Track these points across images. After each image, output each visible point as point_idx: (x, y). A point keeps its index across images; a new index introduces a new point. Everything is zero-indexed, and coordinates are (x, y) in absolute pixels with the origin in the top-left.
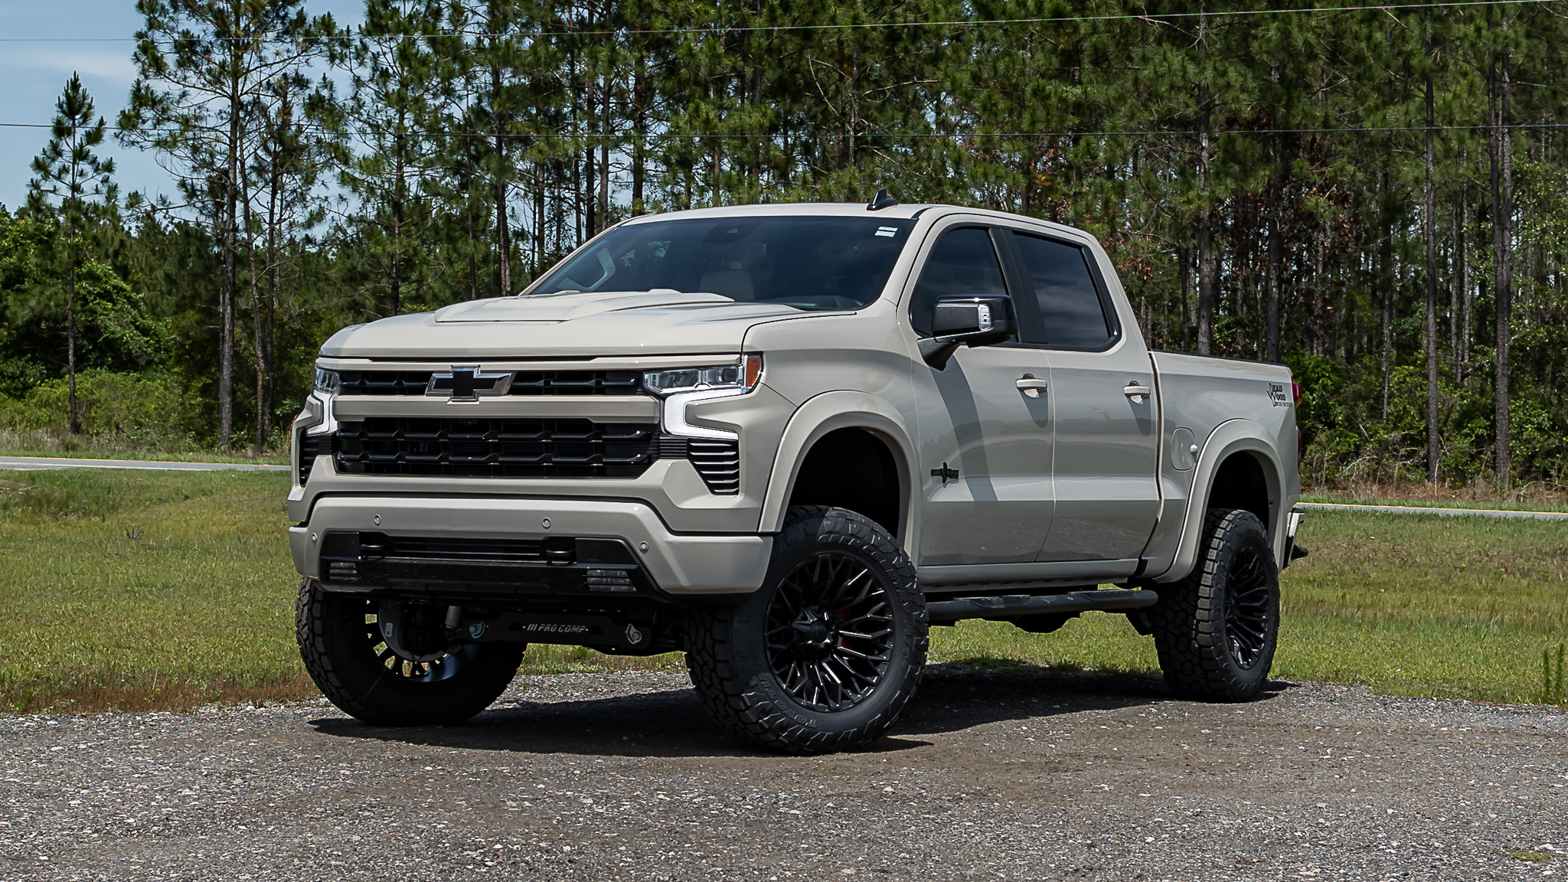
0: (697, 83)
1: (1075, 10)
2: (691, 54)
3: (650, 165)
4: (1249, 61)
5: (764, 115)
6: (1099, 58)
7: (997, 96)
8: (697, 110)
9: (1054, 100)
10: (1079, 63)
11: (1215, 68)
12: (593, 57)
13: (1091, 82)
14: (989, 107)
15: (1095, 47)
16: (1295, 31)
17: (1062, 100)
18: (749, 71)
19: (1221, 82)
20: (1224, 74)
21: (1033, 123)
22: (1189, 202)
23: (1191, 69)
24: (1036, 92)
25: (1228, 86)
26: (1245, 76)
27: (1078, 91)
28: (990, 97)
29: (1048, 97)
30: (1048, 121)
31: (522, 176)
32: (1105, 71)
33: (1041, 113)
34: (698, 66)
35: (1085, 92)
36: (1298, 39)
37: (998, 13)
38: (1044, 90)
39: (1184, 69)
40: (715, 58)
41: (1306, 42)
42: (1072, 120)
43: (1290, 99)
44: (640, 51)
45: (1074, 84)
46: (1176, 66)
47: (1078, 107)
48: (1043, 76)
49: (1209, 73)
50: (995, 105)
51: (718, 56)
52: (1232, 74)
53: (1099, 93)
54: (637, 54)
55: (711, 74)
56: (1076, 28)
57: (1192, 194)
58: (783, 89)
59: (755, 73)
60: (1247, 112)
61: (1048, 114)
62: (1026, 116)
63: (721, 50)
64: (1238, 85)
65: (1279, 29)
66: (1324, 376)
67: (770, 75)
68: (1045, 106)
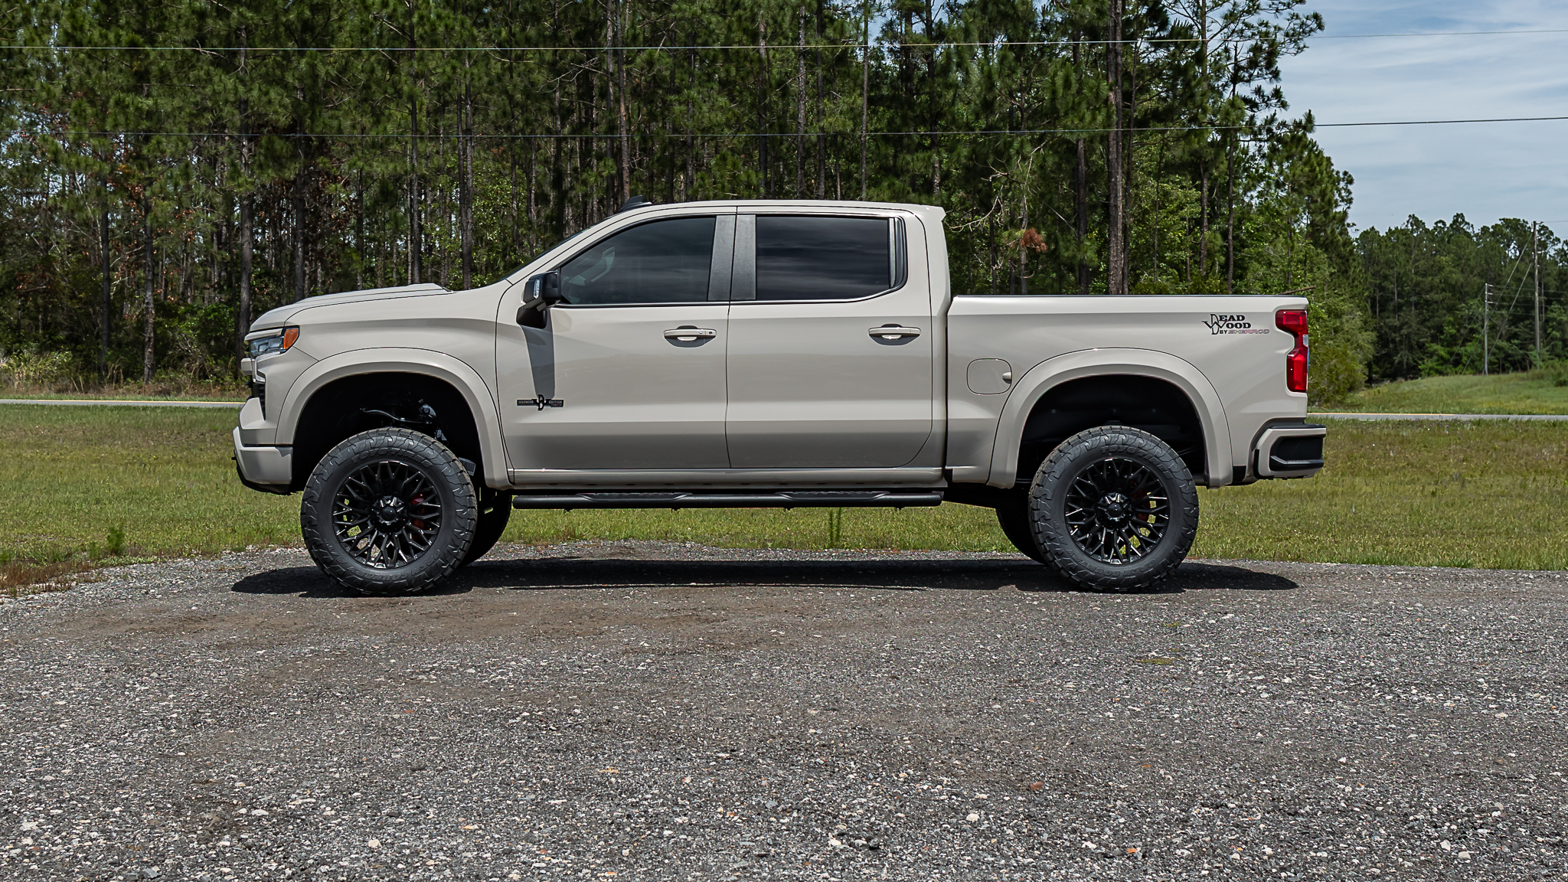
1: (145, 43)
4: (284, 85)
6: (164, 77)
7: (85, 105)
9: (132, 108)
10: (149, 81)
11: (260, 90)
13: (159, 95)
14: (78, 112)
15: (161, 70)
16: (320, 66)
17: (138, 109)
19: (264, 99)
20: (267, 93)
21: (115, 125)
23: (241, 88)
24: (118, 103)
25: (270, 102)
26: (282, 96)
27: (150, 102)
28: (80, 105)
29: (128, 106)
30: (127, 125)
32: (170, 88)
33: (121, 119)
35: (156, 103)
36: (322, 71)
37: (85, 41)
38: (124, 101)
39: (236, 89)
41: (327, 73)
43: (314, 112)
45: (148, 96)
46: (230, 86)
47: (149, 115)
48: (123, 91)
49: (255, 93)
50: (84, 111)
52: (273, 95)
53: (166, 105)
56: (147, 55)
57: (241, 180)
60: (283, 120)
61: (127, 119)
62: (110, 121)
64: (277, 101)
65: (307, 63)
68: (126, 115)
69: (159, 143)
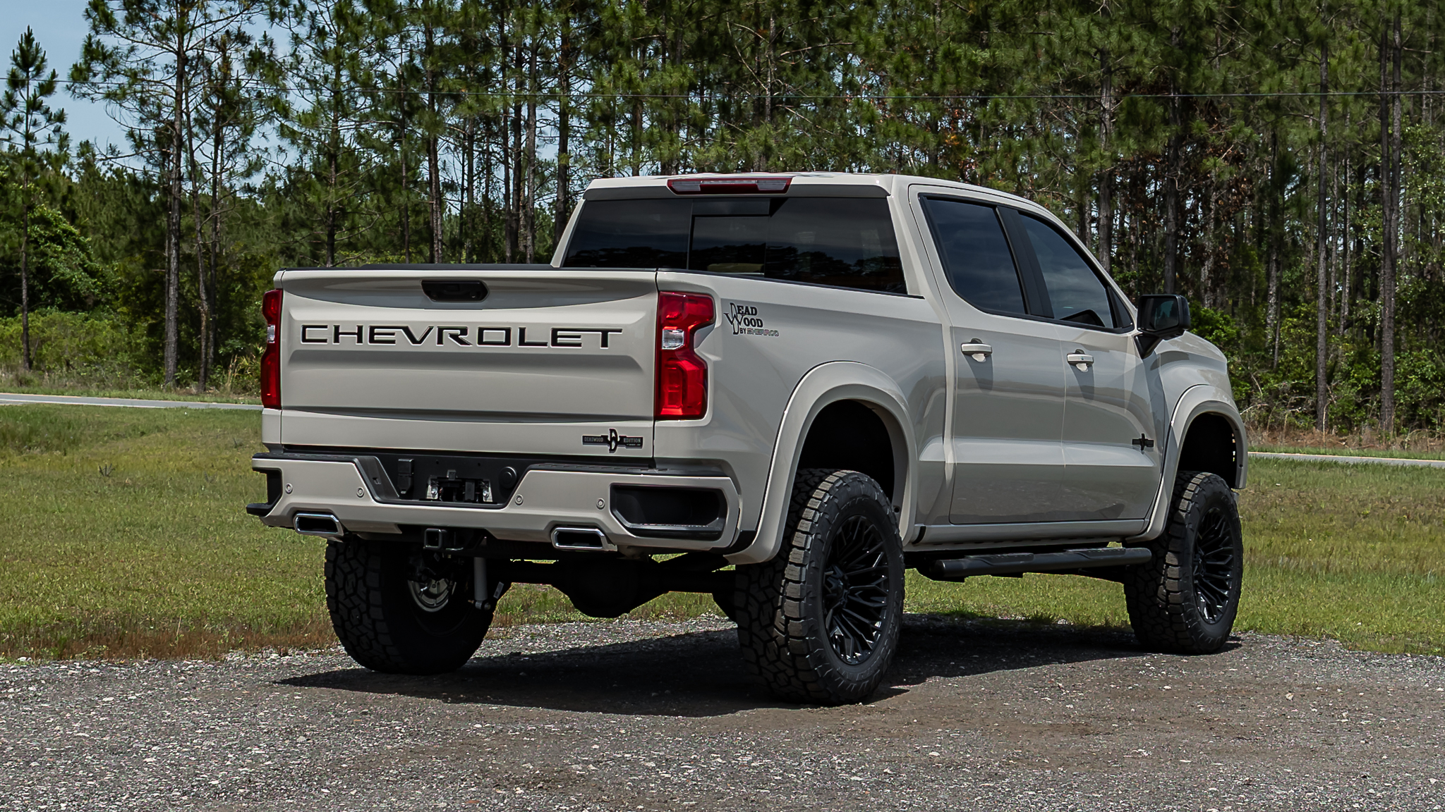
0: (620, 44)
2: (615, 16)
3: (574, 122)
4: (1151, 26)
5: (684, 75)
6: (1008, 24)
7: (909, 59)
8: (620, 69)
9: (964, 62)
10: (988, 28)
11: (1120, 33)
12: (521, 18)
13: (998, 46)
14: (901, 69)
15: (1003, 12)
17: (972, 63)
18: (670, 33)
19: (1125, 46)
20: (1128, 38)
21: (944, 84)
22: (1092, 161)
23: (1096, 32)
24: (947, 55)
25: (1132, 50)
26: (1149, 41)
27: (987, 54)
28: (902, 60)
29: (959, 59)
30: (958, 83)
31: (452, 131)
32: (1013, 36)
33: (951, 76)
34: (621, 30)
35: (993, 56)
36: (1200, 6)
38: (954, 53)
39: (1090, 34)
40: (637, 20)
41: (1207, 9)
42: (981, 82)
43: (1190, 64)
44: (566, 13)
45: (984, 47)
46: (1082, 31)
47: (988, 70)
48: (953, 39)
49: (1114, 38)
50: (907, 67)
51: (641, 19)
52: (1136, 39)
53: (1009, 56)
54: (563, 16)
55: (634, 35)
57: (1094, 154)
58: (701, 51)
59: (675, 35)
60: (1149, 76)
61: (958, 76)
62: (937, 78)
63: (643, 12)
64: (1142, 48)
66: (1218, 328)
67: (690, 37)
68: (955, 69)
69: (997, 105)
